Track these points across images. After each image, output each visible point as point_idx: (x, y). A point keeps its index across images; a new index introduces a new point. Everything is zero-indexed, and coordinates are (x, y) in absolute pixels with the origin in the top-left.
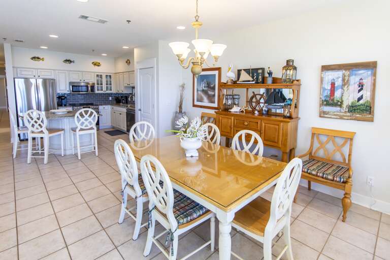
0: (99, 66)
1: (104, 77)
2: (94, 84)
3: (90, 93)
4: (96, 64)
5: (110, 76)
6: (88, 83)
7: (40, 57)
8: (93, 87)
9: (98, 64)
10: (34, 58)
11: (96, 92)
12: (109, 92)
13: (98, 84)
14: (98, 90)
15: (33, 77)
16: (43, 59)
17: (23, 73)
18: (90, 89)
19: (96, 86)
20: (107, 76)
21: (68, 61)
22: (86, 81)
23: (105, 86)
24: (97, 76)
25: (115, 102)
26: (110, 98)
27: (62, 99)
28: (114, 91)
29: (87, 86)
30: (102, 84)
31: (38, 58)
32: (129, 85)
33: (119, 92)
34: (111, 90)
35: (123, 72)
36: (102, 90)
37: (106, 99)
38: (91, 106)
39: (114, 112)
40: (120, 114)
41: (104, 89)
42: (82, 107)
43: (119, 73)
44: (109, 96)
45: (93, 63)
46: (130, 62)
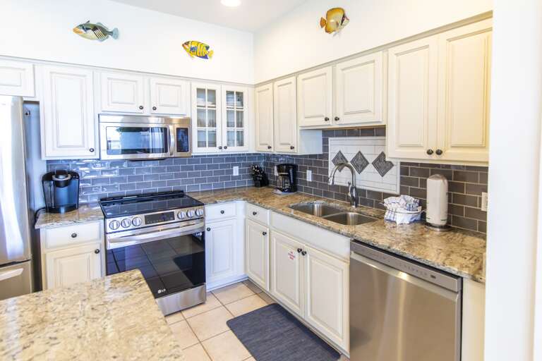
0: (205, 57)
1: (221, 98)
2: (189, 121)
3: (176, 154)
4: (198, 51)
5: (240, 96)
6: (168, 120)
8: (183, 133)
9: (202, 50)
11: (196, 151)
12: (234, 149)
13: (201, 123)
14: (201, 144)
18: (173, 140)
19: (195, 129)
20: (230, 93)
21: (95, 28)
22: (160, 110)
23: (225, 129)
24: (200, 92)
25: (248, 182)
26: (236, 171)
27: (57, 184)
28: (250, 147)
29: (165, 131)
30: (213, 124)
32: (337, 119)
33: (272, 151)
34: (241, 144)
35: (297, 74)
36: (213, 144)
37: (222, 172)
38: (176, 211)
39: (264, 234)
40: (299, 250)
41: (222, 139)
42: (143, 216)
43: (273, 81)
44: (233, 165)
45: (187, 43)
46: (344, 16)
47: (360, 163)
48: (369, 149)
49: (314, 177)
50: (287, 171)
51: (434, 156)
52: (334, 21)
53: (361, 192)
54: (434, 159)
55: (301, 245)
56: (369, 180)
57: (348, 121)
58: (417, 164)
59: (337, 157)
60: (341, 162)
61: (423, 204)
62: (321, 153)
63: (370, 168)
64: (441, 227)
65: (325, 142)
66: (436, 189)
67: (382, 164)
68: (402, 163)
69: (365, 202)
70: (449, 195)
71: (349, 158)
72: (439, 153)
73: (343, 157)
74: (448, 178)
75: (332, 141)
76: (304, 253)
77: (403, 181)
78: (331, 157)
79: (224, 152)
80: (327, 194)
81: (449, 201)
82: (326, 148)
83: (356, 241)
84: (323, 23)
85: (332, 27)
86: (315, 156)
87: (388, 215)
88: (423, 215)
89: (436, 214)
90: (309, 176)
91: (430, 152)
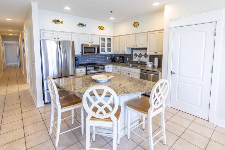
0: (103, 30)
1: (106, 40)
3: (97, 54)
4: (101, 28)
7: (59, 20)
8: (98, 49)
9: (102, 28)
10: (54, 21)
11: (101, 53)
12: (109, 53)
13: (102, 46)
14: (102, 51)
15: (54, 39)
16: (62, 23)
17: (45, 35)
18: (96, 50)
19: (101, 48)
20: (108, 38)
21: (81, 24)
22: (93, 43)
23: (107, 48)
24: (102, 38)
28: (112, 52)
29: (95, 48)
30: (104, 46)
31: (58, 21)
32: (136, 46)
33: (119, 53)
34: (110, 51)
35: (126, 35)
36: (104, 51)
37: (104, 59)
38: (100, 67)
39: (119, 72)
40: (128, 74)
41: (106, 50)
42: (93, 67)
43: (120, 36)
44: (107, 57)
45: (99, 27)
46: (138, 24)
47: (140, 56)
48: (143, 52)
49: (129, 59)
50: (122, 58)
51: (156, 53)
52: (136, 25)
53: (141, 62)
54: (156, 54)
55: (129, 73)
56: (143, 59)
57: (139, 46)
58: (152, 55)
59: (135, 54)
60: (136, 55)
61: (154, 63)
62: (131, 53)
63: (143, 57)
64: (157, 67)
65: (132, 51)
66: (156, 60)
67: (146, 56)
68: (150, 55)
69: (141, 64)
70: (159, 61)
71: (138, 55)
72: (157, 53)
73: (137, 54)
74: (159, 58)
75: (134, 51)
76: (130, 74)
77: (150, 59)
78: (134, 54)
79: (107, 53)
80: (132, 63)
81: (159, 62)
82: (132, 52)
83: (141, 69)
84: (134, 25)
85: (136, 26)
86: (129, 54)
87: (147, 66)
88: (154, 65)
89: (156, 65)
90: (128, 59)
91: (155, 53)
